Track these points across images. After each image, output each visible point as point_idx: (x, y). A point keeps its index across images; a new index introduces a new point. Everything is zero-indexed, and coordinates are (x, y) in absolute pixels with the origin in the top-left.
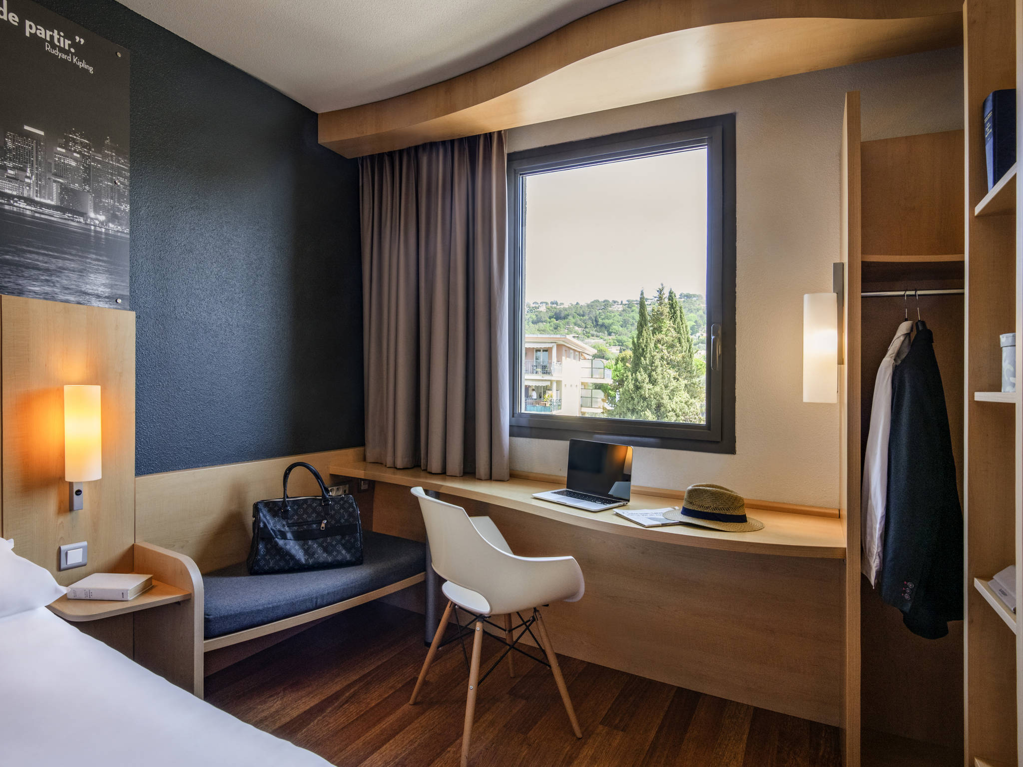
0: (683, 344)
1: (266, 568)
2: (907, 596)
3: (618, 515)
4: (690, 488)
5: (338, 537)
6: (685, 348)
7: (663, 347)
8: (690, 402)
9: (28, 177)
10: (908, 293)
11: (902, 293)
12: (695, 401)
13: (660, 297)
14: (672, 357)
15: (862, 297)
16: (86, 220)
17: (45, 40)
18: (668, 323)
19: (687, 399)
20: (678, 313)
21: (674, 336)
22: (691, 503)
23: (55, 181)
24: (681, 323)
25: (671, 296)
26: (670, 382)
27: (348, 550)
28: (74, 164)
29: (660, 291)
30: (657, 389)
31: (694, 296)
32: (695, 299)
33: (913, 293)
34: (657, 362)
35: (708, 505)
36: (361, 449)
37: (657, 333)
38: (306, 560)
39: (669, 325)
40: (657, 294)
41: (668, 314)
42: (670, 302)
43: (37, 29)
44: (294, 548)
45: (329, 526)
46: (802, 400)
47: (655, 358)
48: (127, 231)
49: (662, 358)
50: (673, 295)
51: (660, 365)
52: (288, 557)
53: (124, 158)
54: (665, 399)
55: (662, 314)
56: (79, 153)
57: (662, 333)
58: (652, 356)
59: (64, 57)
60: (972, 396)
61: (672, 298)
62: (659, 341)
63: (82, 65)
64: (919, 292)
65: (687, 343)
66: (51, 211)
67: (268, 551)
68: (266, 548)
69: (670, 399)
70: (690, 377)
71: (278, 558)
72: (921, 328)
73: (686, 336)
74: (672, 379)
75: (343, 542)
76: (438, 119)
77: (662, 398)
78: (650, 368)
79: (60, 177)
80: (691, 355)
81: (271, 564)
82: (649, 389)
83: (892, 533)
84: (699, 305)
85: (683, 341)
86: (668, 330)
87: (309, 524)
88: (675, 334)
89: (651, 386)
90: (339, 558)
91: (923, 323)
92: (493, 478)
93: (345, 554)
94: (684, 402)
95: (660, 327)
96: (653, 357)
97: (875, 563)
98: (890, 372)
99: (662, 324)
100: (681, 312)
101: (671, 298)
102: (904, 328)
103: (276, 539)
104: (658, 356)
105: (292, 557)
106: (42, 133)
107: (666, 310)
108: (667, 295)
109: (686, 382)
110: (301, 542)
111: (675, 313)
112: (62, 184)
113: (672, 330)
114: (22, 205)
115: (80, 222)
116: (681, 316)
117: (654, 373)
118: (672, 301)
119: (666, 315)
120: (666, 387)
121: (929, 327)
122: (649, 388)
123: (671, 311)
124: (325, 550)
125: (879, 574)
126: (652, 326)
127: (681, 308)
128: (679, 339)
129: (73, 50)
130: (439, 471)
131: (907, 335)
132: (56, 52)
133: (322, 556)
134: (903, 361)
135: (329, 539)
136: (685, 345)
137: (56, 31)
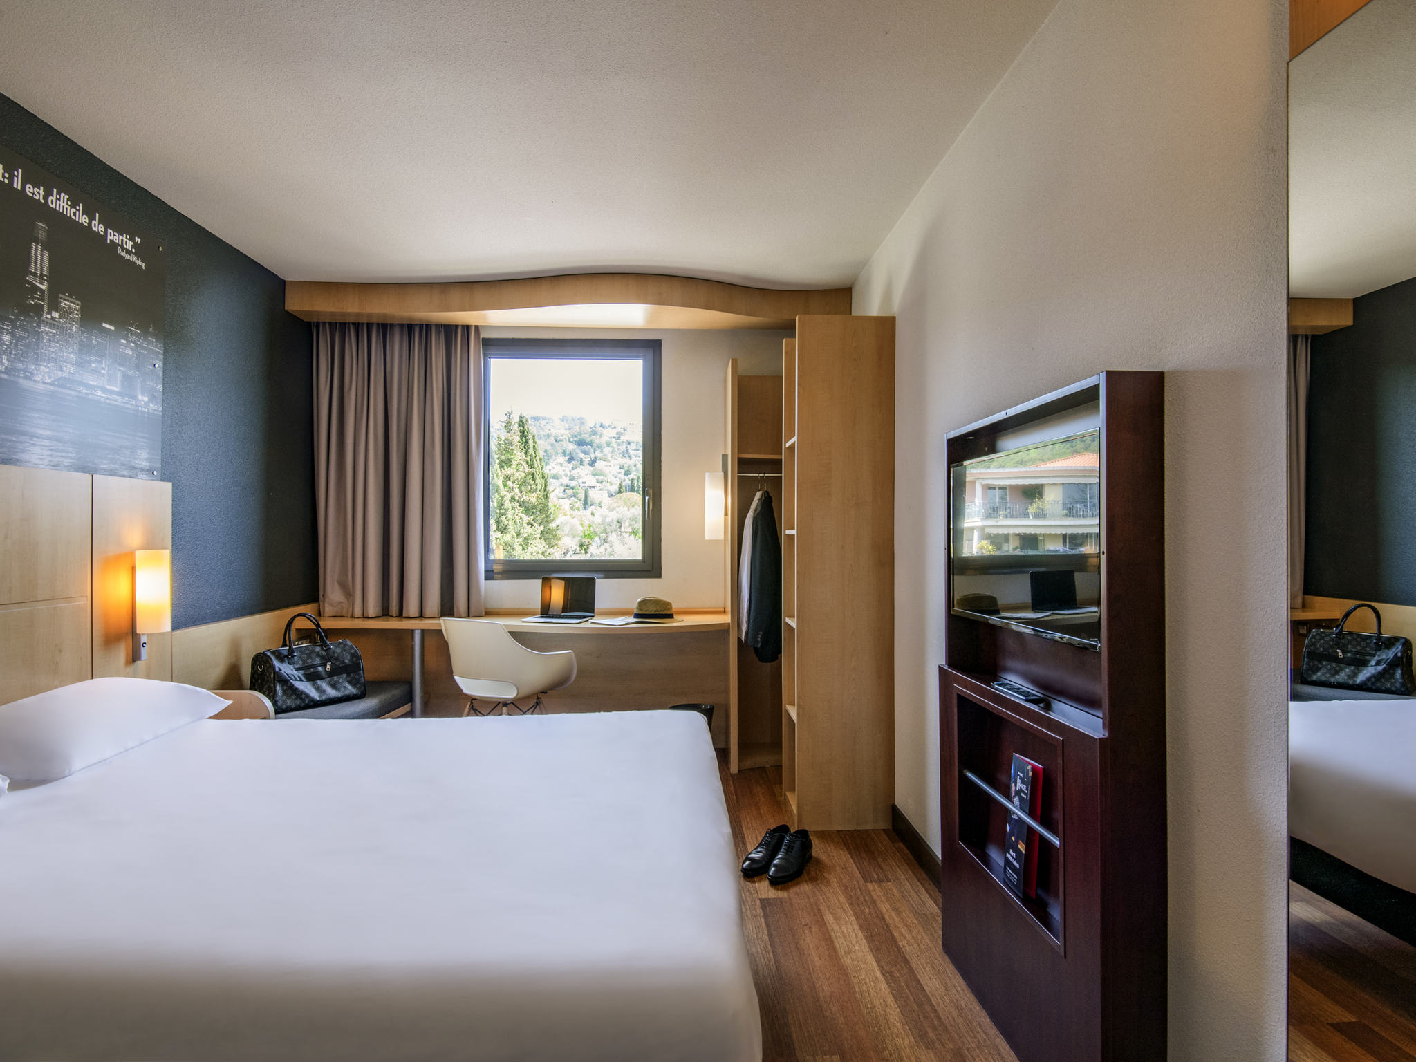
0: (537, 481)
1: (284, 707)
2: (759, 639)
3: (592, 623)
4: (639, 600)
5: (345, 676)
6: (539, 486)
7: (514, 485)
8: (548, 553)
9: (103, 369)
10: (761, 475)
11: (757, 475)
12: (553, 551)
13: (509, 422)
14: (525, 497)
15: (738, 476)
16: (136, 402)
17: (118, 245)
18: (518, 455)
19: (544, 549)
20: (531, 442)
21: (527, 471)
22: (641, 610)
23: (119, 370)
24: (534, 455)
25: (521, 421)
26: (523, 528)
27: (354, 685)
28: (130, 353)
29: (509, 415)
30: (507, 537)
31: (543, 419)
32: (543, 422)
33: (763, 475)
34: (508, 505)
35: (652, 609)
36: (315, 605)
37: (505, 467)
38: (320, 697)
39: (520, 458)
40: (505, 418)
41: (519, 444)
42: (522, 428)
43: (114, 235)
44: (305, 687)
45: (334, 667)
46: (704, 538)
47: (505, 499)
48: (160, 409)
49: (513, 499)
50: (524, 420)
51: (510, 508)
52: (303, 696)
53: (160, 343)
54: (517, 549)
55: (511, 443)
56: (134, 343)
57: (512, 467)
58: (501, 496)
59: (129, 257)
60: (785, 532)
61: (523, 424)
62: (508, 478)
63: (139, 262)
64: (766, 475)
65: (543, 480)
66: (114, 397)
67: (284, 692)
68: (283, 690)
69: (524, 549)
70: (547, 521)
71: (294, 697)
72: (766, 495)
73: (541, 472)
74: (526, 525)
75: (349, 679)
76: (431, 313)
77: (514, 549)
78: (498, 511)
79: (123, 366)
80: (547, 495)
81: (289, 703)
82: (497, 539)
83: (752, 611)
84: (550, 430)
85: (537, 477)
86: (519, 463)
87: (315, 666)
88: (528, 469)
89: (498, 534)
90: (347, 693)
91: (768, 492)
92: (471, 614)
93: (351, 690)
94: (540, 552)
95: (508, 459)
96: (502, 498)
97: (744, 628)
98: (751, 520)
99: (512, 456)
100: (534, 442)
101: (521, 424)
102: (758, 495)
103: (291, 681)
104: (509, 496)
105: (307, 696)
106: (113, 328)
107: (517, 439)
108: (516, 419)
109: (542, 528)
110: (312, 682)
111: (527, 443)
112: (123, 372)
113: (524, 464)
114: (99, 393)
115: (132, 405)
116: (534, 446)
117: (503, 518)
118: (523, 427)
119: (517, 445)
120: (517, 535)
121: (770, 495)
122: (497, 537)
123: (521, 439)
124: (334, 686)
125: (747, 634)
126: (498, 458)
127: (534, 436)
128: (533, 475)
129: (134, 250)
130: (417, 615)
131: (760, 499)
132: (123, 254)
133: (332, 693)
134: (758, 514)
135: (335, 678)
136: (540, 482)
137: (124, 235)
